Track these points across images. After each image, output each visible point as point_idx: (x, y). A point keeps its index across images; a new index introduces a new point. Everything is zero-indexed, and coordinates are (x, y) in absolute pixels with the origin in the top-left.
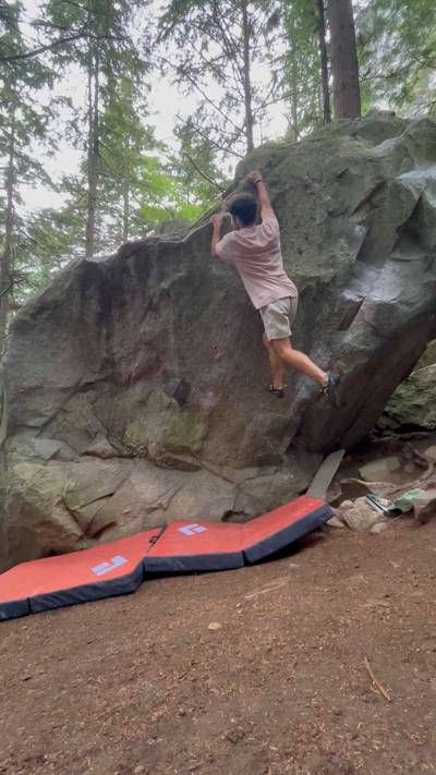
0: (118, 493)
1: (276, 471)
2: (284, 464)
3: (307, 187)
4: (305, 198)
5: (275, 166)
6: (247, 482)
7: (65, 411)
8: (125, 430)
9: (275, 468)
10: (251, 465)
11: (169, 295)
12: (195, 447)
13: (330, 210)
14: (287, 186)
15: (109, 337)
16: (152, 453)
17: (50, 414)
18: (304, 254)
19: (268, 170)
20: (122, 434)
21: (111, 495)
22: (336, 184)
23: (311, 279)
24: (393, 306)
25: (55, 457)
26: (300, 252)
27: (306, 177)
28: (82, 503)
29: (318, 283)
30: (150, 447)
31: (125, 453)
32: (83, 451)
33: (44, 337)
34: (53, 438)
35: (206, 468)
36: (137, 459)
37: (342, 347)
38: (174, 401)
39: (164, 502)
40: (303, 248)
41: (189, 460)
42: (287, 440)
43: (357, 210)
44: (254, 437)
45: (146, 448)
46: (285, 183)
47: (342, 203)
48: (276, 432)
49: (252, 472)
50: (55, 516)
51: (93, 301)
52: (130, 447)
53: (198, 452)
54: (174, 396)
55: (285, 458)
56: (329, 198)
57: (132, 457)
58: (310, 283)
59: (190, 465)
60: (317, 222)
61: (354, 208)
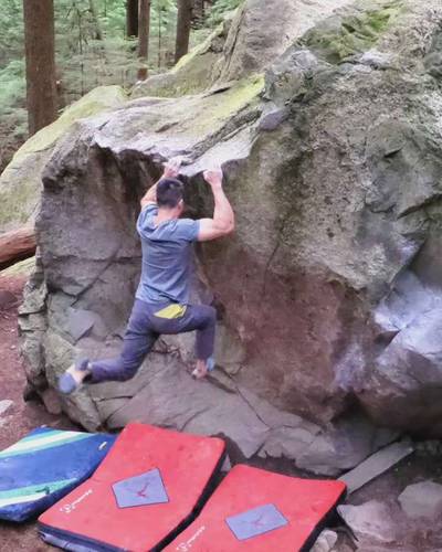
0: (137, 397)
1: (320, 433)
2: (329, 432)
6: (283, 430)
7: (102, 281)
9: (318, 429)
10: (293, 411)
13: (369, 200)
14: (315, 145)
17: (85, 285)
18: (335, 239)
21: (130, 397)
22: (382, 166)
23: (338, 277)
24: (427, 361)
25: (88, 334)
26: (331, 235)
27: (344, 140)
28: (102, 396)
29: (346, 286)
30: (182, 352)
32: (116, 332)
33: (74, 201)
34: (88, 309)
35: (241, 395)
36: (169, 358)
39: (180, 423)
40: (335, 231)
42: (331, 412)
43: (406, 213)
44: (293, 391)
45: (178, 351)
46: (314, 140)
47: (387, 197)
50: (79, 401)
51: (116, 180)
53: (233, 375)
55: (330, 426)
56: (369, 183)
57: (164, 354)
58: (342, 282)
60: (351, 208)
61: (402, 209)
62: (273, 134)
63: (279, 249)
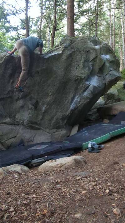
0: (18, 136)
1: (62, 130)
2: (64, 128)
3: (80, 51)
4: (79, 55)
5: (73, 43)
6: (54, 133)
8: (15, 115)
10: (54, 128)
11: (39, 73)
12: (38, 122)
13: (85, 59)
14: (75, 50)
15: (13, 82)
16: (25, 124)
18: (78, 69)
19: (70, 44)
20: (14, 117)
21: (15, 137)
22: (87, 53)
23: (79, 76)
24: (97, 87)
26: (77, 69)
27: (80, 49)
28: (6, 140)
29: (80, 78)
30: (25, 122)
31: (16, 123)
32: (1, 122)
35: (42, 129)
37: (84, 96)
38: (33, 107)
39: (32, 139)
40: (78, 68)
41: (37, 126)
42: (66, 121)
43: (91, 61)
44: (57, 120)
45: (23, 122)
47: (88, 59)
48: (63, 118)
49: (55, 130)
51: (9, 69)
52: (17, 122)
53: (39, 124)
54: (33, 106)
55: (64, 126)
56: (85, 56)
57: (18, 125)
58: (79, 78)
59: (37, 128)
60: (82, 62)
61: (90, 60)
62: (67, 48)
63: (66, 74)
